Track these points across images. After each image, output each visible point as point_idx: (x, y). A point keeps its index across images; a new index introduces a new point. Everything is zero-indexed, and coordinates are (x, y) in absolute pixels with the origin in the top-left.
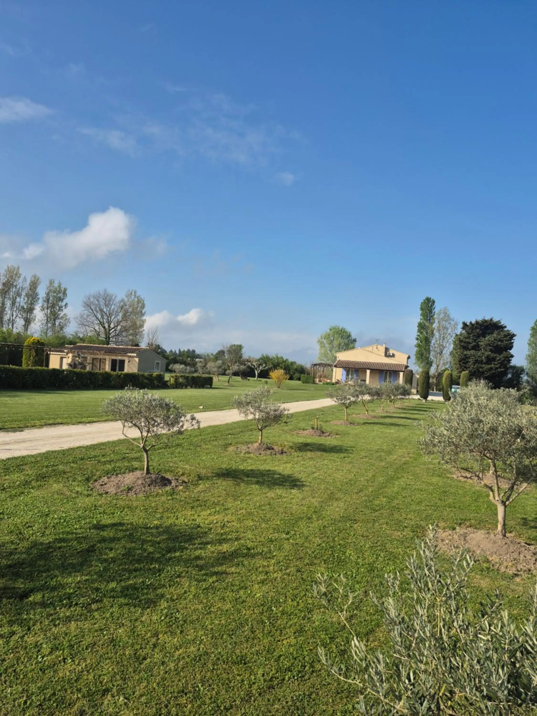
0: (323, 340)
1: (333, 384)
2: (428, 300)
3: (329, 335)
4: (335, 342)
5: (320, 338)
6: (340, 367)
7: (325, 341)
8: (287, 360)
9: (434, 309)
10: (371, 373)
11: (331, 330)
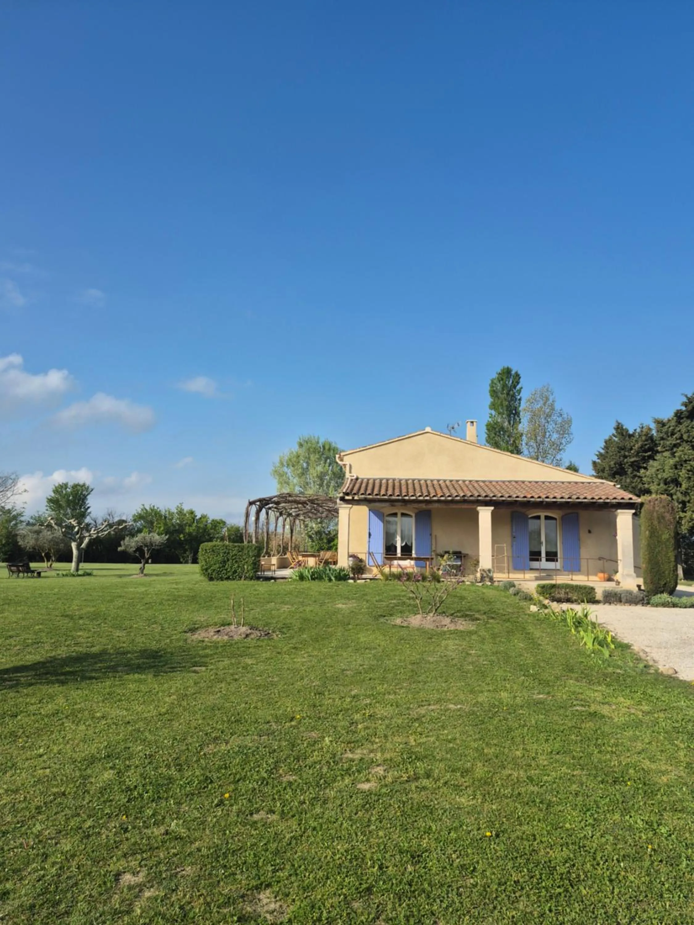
0: (285, 469)
1: (342, 577)
2: (507, 372)
3: (298, 457)
4: (311, 470)
5: (278, 464)
6: (358, 502)
7: (289, 471)
8: (203, 517)
9: (519, 392)
10: (494, 515)
11: (301, 445)
